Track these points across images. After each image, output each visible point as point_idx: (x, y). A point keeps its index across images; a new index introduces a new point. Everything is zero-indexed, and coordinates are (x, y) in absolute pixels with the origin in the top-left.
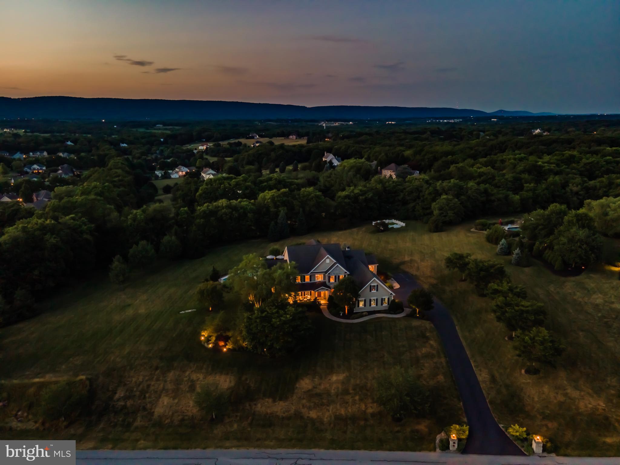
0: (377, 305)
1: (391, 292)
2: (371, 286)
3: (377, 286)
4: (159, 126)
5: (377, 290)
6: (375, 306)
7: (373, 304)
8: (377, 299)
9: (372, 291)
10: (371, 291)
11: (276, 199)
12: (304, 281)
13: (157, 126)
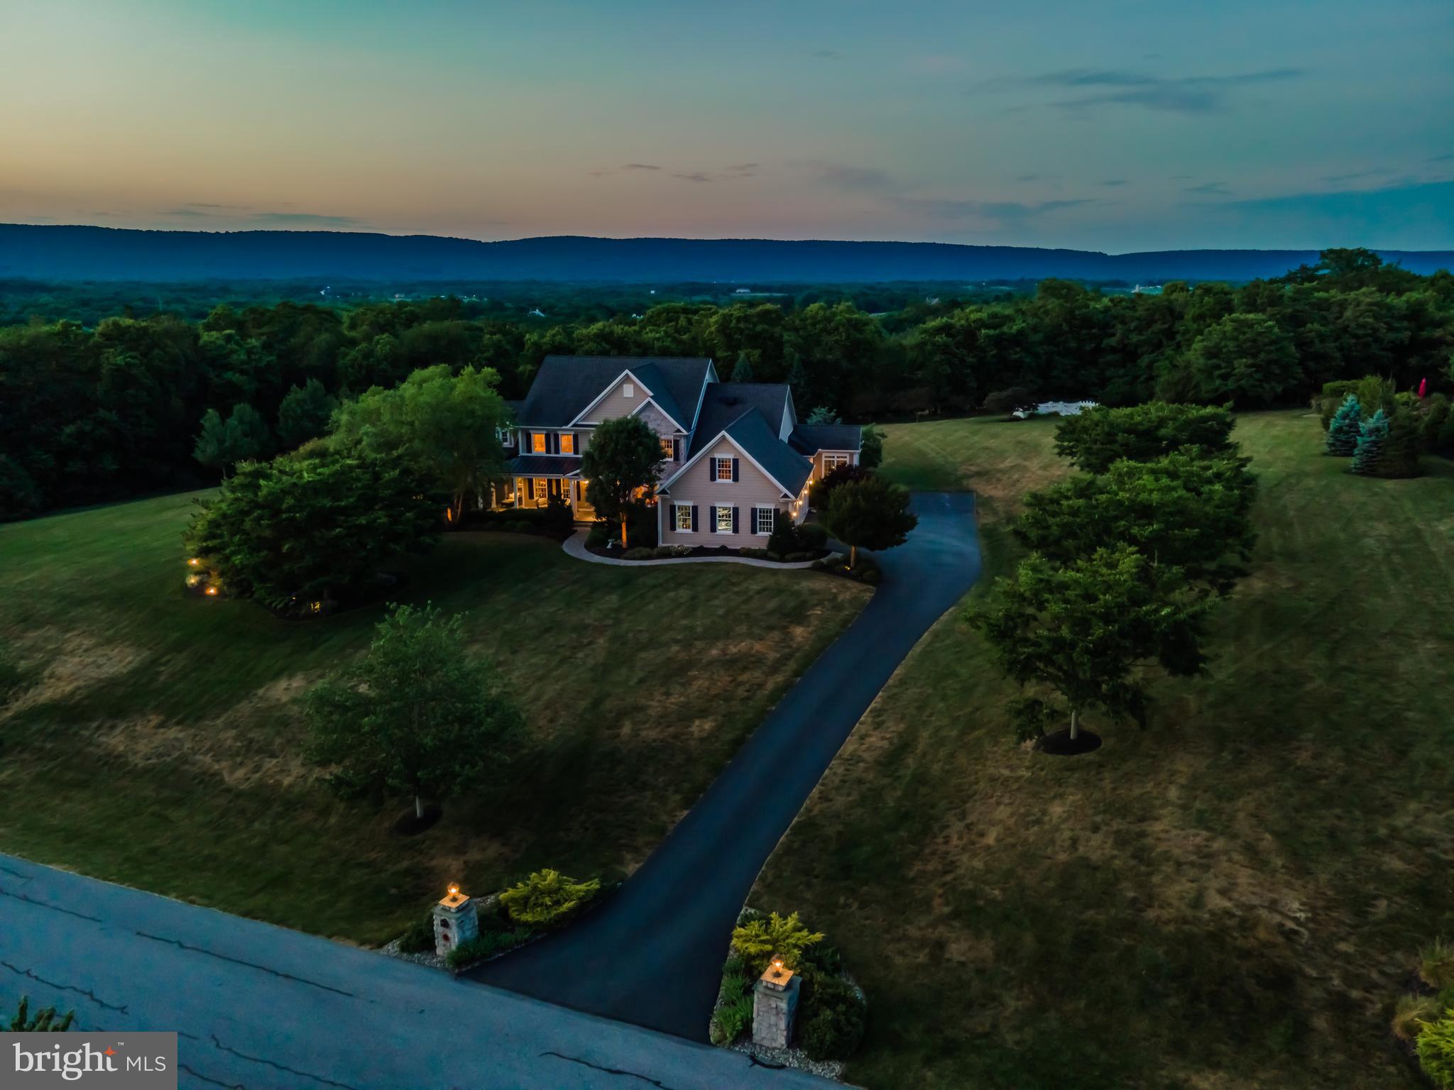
0: (736, 530)
1: (785, 491)
2: (713, 460)
3: (736, 461)
4: (742, 291)
5: (736, 479)
6: (730, 532)
7: (724, 528)
8: (736, 510)
9: (719, 481)
10: (713, 478)
11: (733, 324)
12: (557, 451)
13: (738, 291)
